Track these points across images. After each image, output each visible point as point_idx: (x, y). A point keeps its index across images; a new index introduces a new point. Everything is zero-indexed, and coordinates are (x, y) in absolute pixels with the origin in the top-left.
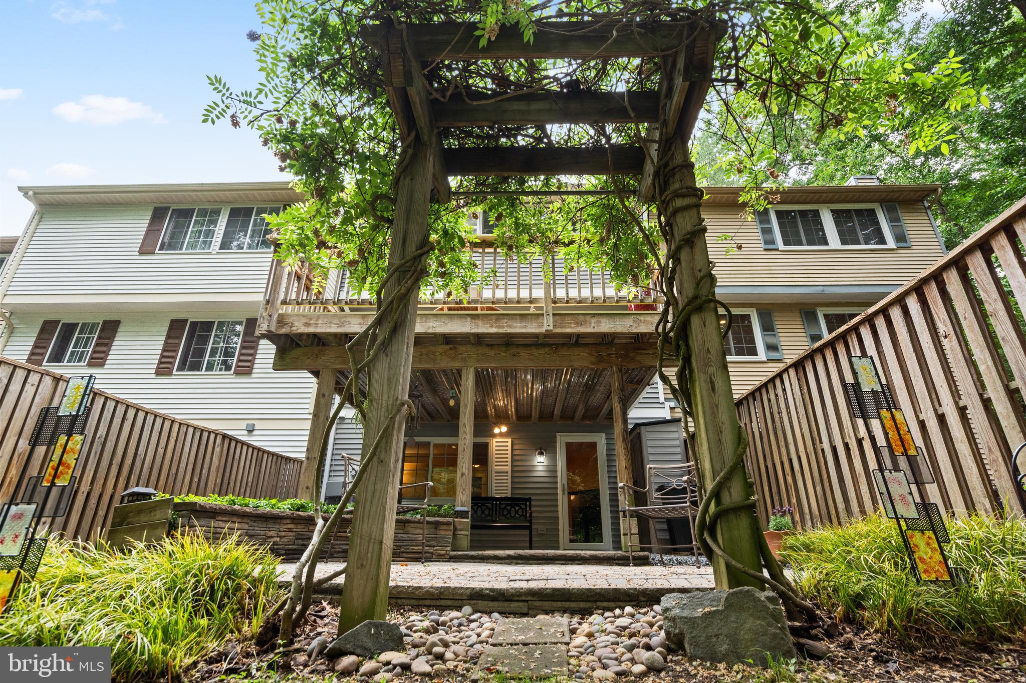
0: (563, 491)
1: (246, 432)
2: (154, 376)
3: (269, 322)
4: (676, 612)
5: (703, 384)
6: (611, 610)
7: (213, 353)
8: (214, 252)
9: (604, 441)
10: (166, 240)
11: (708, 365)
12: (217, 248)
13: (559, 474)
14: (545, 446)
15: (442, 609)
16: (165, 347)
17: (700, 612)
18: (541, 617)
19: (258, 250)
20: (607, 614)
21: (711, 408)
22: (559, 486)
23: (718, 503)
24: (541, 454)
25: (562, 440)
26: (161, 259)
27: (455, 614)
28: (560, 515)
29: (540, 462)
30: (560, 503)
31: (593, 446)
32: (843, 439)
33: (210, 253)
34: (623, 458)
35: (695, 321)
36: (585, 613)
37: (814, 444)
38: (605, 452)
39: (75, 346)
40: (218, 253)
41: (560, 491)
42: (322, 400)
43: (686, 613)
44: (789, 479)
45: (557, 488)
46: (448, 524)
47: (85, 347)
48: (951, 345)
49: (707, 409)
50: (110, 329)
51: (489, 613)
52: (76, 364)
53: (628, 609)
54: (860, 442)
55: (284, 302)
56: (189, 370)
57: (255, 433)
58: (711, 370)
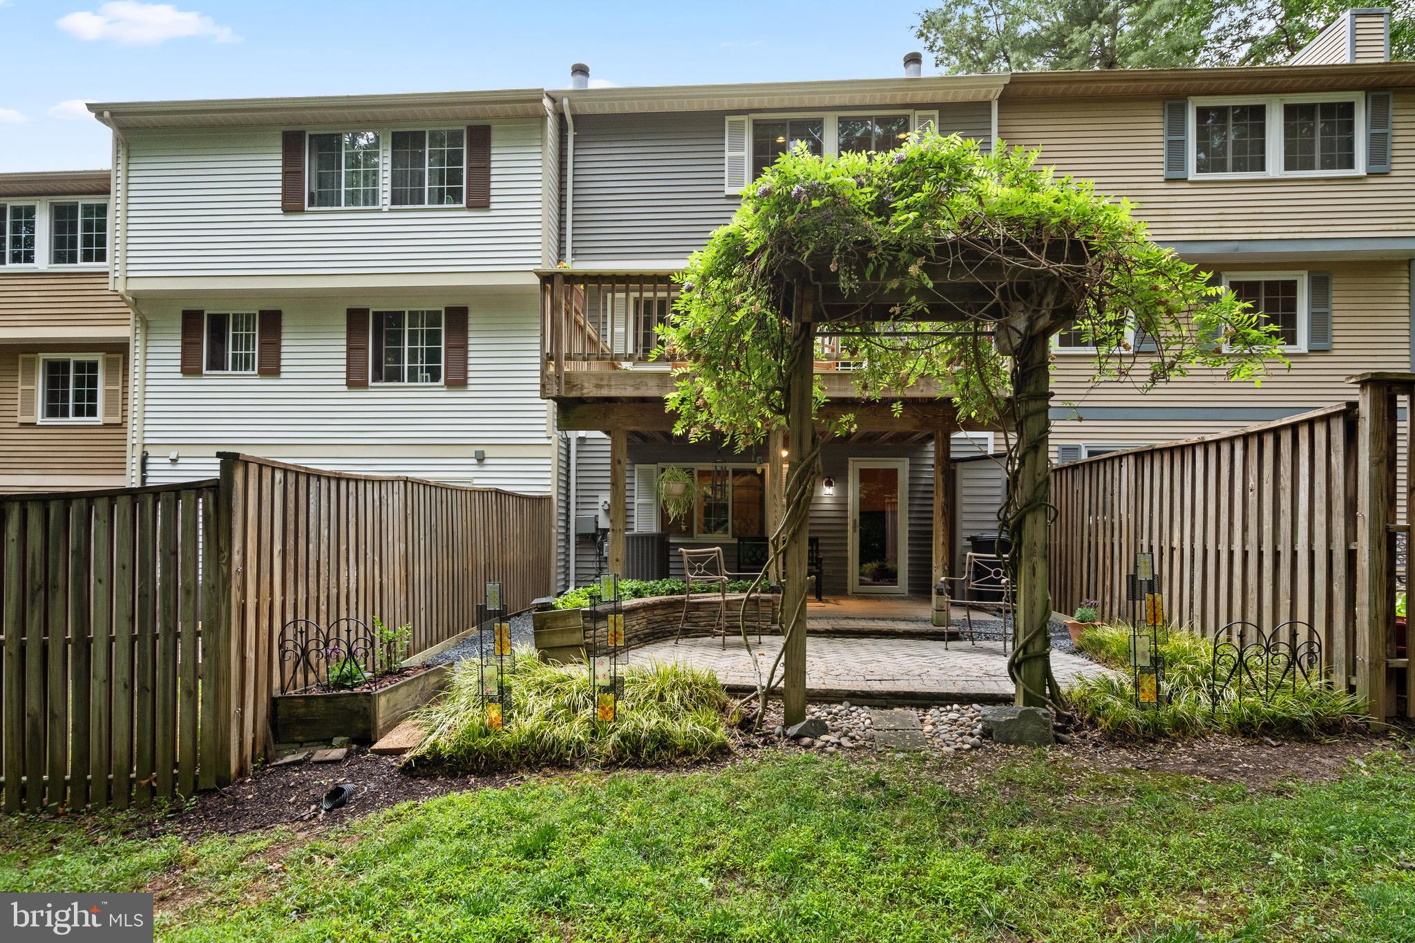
0: (854, 527)
1: (475, 461)
2: (345, 388)
3: (559, 384)
4: (990, 717)
5: (1028, 570)
6: (944, 706)
7: (413, 355)
8: (386, 209)
9: (907, 468)
10: (315, 189)
11: (1033, 555)
12: (388, 201)
13: (850, 508)
14: (835, 475)
15: (830, 703)
16: (350, 349)
17: (1004, 718)
18: (897, 710)
19: (445, 206)
20: (942, 709)
21: (1031, 588)
22: (850, 522)
23: (1025, 653)
24: (829, 484)
25: (855, 466)
26: (315, 221)
27: (839, 707)
28: (850, 554)
29: (827, 492)
30: (849, 541)
31: (894, 472)
32: (1160, 542)
33: (380, 211)
34: (941, 533)
35: (1029, 519)
36: (926, 707)
37: (1136, 537)
38: (907, 482)
39: (235, 348)
40: (391, 211)
41: (850, 527)
42: (618, 467)
43: (996, 719)
44: (1108, 562)
45: (847, 524)
46: (768, 601)
47: (247, 348)
48: (1253, 497)
49: (1028, 590)
50: (271, 322)
51: (861, 706)
52: (243, 372)
53: (956, 706)
54: (1172, 549)
55: (569, 358)
56: (388, 380)
57: (487, 461)
58: (1035, 559)
